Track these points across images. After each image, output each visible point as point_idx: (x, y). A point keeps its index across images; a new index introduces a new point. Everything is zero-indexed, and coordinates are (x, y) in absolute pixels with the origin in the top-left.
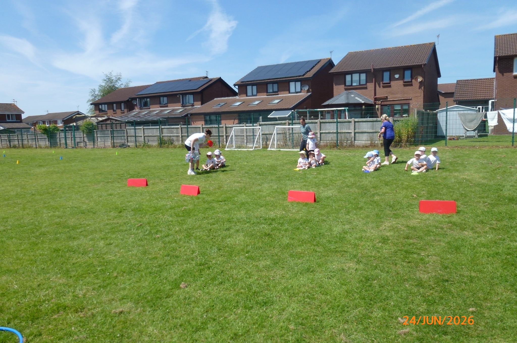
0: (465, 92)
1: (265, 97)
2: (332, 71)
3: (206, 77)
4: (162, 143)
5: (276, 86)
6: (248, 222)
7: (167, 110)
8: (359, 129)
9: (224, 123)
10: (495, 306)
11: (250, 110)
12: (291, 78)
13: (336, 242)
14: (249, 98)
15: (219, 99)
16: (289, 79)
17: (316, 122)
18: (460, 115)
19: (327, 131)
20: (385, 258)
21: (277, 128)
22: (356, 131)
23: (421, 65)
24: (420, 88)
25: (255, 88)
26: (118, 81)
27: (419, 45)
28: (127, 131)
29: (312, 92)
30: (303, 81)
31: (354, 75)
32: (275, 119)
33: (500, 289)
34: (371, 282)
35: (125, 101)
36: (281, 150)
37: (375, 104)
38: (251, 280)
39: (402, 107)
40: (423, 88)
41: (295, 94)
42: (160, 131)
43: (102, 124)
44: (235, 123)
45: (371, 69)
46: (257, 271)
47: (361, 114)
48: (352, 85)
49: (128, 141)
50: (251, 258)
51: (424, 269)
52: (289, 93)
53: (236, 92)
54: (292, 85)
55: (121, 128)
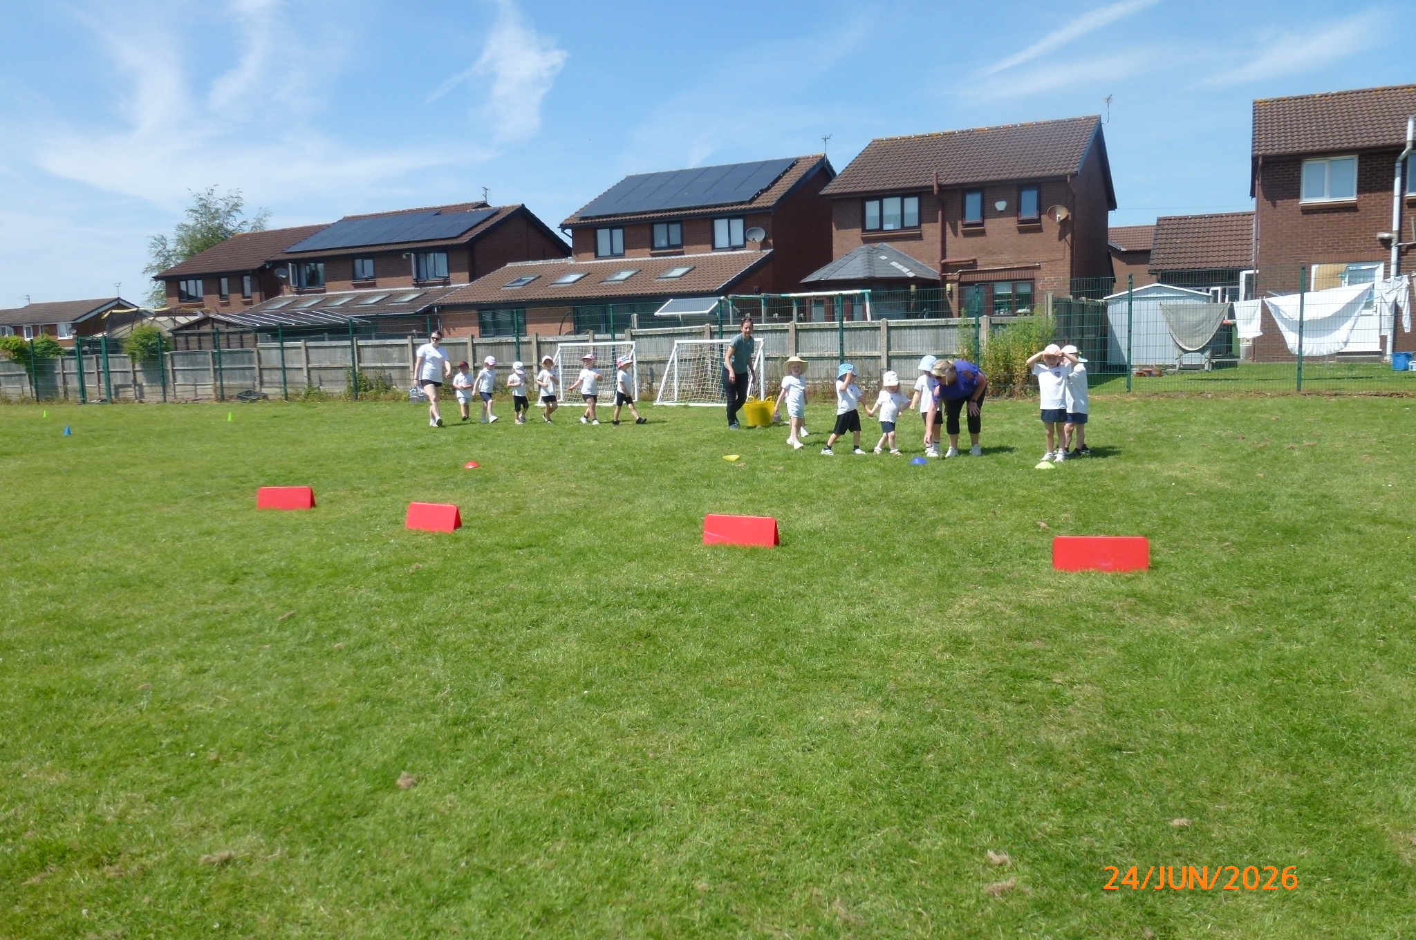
0: (1178, 250)
1: (646, 259)
2: (828, 190)
3: (484, 205)
4: (359, 387)
5: (676, 230)
6: (591, 603)
7: (374, 297)
8: (900, 347)
9: (535, 332)
10: (1239, 811)
11: (604, 294)
12: (718, 209)
13: (827, 653)
14: (603, 261)
15: (519, 264)
16: (713, 210)
17: (786, 328)
18: (1165, 309)
19: (815, 354)
20: (959, 692)
21: (678, 344)
22: (893, 352)
23: (1066, 176)
24: (1061, 237)
25: (618, 234)
26: (234, 213)
27: (1059, 122)
28: (259, 354)
29: (775, 246)
30: (750, 217)
31: (887, 202)
32: (673, 321)
33: (1251, 767)
34: (919, 758)
35: (254, 270)
36: (691, 404)
37: (945, 281)
38: (593, 761)
39: (1014, 289)
40: (1069, 237)
41: (730, 253)
42: (353, 353)
43: (187, 335)
44: (563, 332)
45: (933, 187)
46: (612, 736)
47: (908, 307)
48: (881, 229)
49: (262, 383)
50: (599, 701)
51: (1059, 719)
52: (714, 248)
53: (566, 245)
54: (721, 226)
55: (242, 347)
